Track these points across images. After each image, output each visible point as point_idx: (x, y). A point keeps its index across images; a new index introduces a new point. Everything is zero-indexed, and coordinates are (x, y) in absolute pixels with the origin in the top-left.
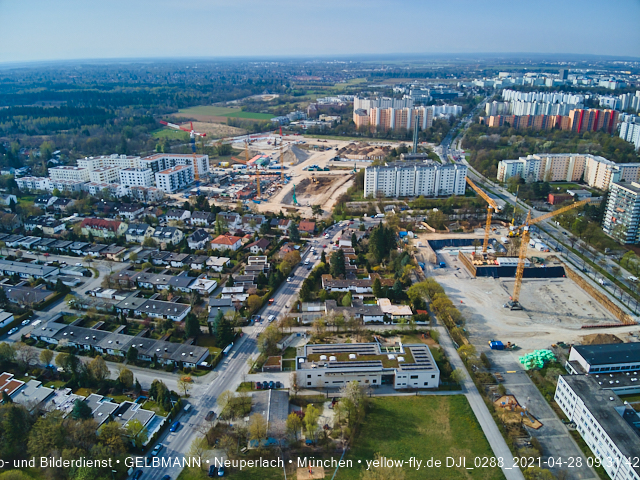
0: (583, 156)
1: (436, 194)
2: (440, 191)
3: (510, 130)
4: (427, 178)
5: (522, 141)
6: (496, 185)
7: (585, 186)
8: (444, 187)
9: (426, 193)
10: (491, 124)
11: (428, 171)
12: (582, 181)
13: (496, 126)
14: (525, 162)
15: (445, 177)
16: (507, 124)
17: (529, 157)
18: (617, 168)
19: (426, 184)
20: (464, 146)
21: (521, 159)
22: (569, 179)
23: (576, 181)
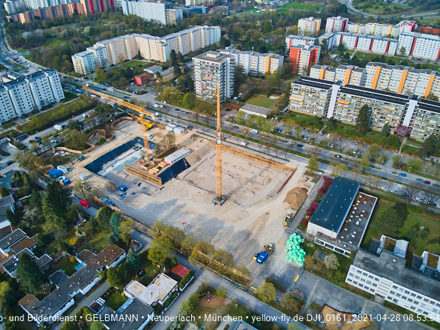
0: (132, 36)
1: (40, 108)
2: (42, 102)
3: (44, 23)
4: (22, 94)
5: (64, 31)
6: (82, 79)
7: (144, 61)
8: (44, 98)
9: (28, 110)
10: (23, 20)
11: (20, 87)
12: (139, 56)
13: (29, 21)
14: (94, 51)
15: (40, 87)
16: (37, 18)
17: (95, 46)
18: (164, 41)
19: (25, 100)
20: (13, 47)
21: (89, 50)
22: (130, 58)
23: (135, 58)
